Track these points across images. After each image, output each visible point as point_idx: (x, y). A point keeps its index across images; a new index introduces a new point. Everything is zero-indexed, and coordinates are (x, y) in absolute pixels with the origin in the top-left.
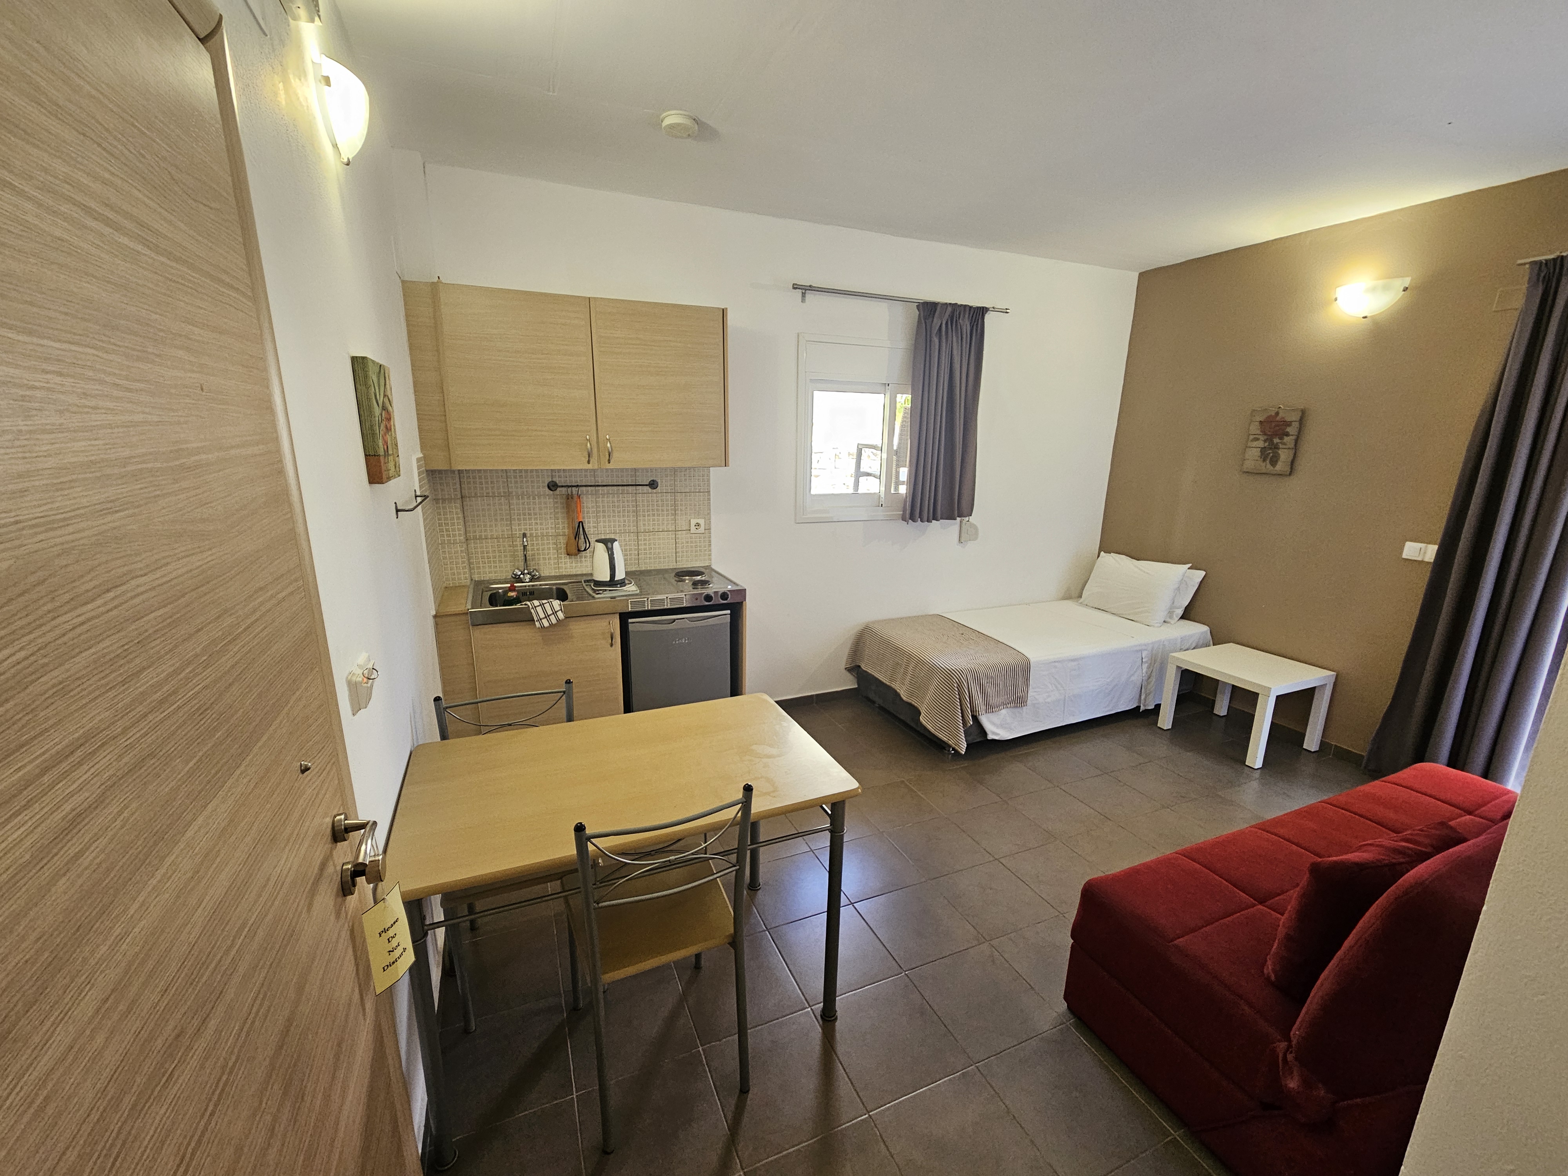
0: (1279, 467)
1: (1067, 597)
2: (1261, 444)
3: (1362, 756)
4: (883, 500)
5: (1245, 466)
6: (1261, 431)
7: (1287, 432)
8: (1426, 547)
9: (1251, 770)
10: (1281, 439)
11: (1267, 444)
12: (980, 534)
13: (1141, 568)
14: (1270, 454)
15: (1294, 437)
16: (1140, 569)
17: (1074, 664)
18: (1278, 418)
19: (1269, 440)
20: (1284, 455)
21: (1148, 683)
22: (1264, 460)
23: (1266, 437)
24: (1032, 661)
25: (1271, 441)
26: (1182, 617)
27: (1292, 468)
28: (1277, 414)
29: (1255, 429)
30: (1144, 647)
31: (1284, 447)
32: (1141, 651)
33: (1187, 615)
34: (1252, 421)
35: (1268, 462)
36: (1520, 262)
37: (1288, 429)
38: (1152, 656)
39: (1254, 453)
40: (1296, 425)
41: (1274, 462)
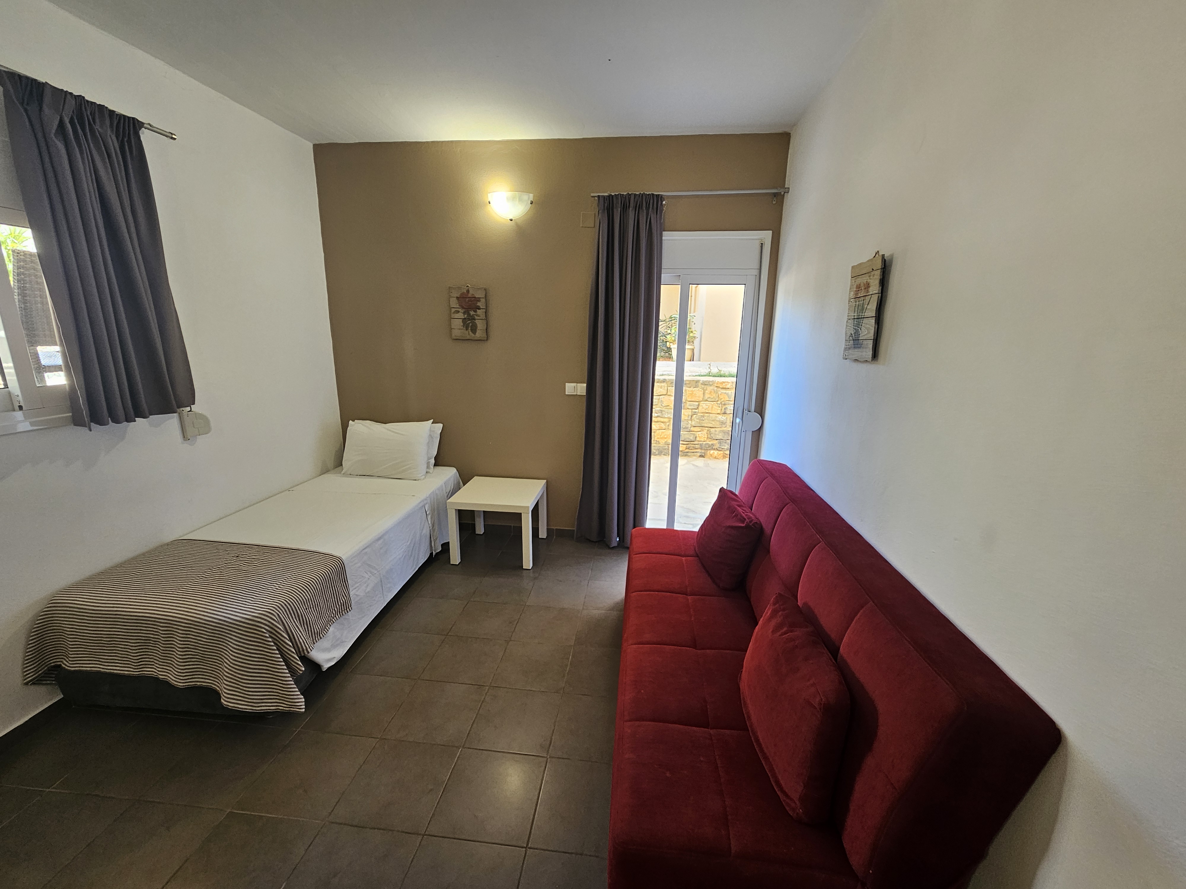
0: (479, 334)
1: (325, 471)
2: (461, 315)
3: (574, 530)
4: (20, 398)
5: (453, 335)
6: (459, 306)
7: (478, 306)
8: (577, 385)
9: (528, 571)
10: (475, 312)
11: (466, 316)
12: (212, 424)
13: (392, 430)
14: (469, 323)
15: (484, 310)
16: (393, 432)
17: (380, 542)
18: (470, 295)
19: (466, 312)
20: (480, 325)
21: (434, 531)
22: (467, 329)
23: (464, 310)
24: (344, 558)
25: (469, 314)
26: (436, 465)
27: (487, 335)
28: (468, 291)
29: (454, 303)
30: (425, 502)
31: (479, 318)
32: (424, 506)
33: (439, 461)
34: (450, 297)
35: (470, 330)
36: (592, 195)
37: (479, 304)
38: (431, 507)
39: (457, 323)
40: (483, 300)
41: (474, 330)
